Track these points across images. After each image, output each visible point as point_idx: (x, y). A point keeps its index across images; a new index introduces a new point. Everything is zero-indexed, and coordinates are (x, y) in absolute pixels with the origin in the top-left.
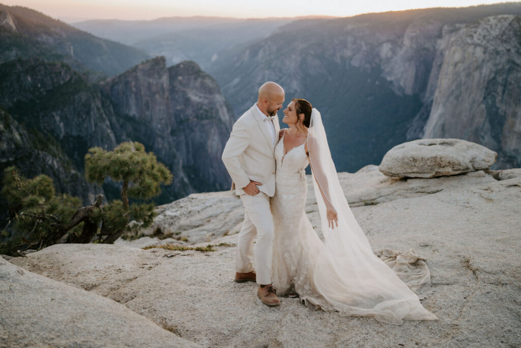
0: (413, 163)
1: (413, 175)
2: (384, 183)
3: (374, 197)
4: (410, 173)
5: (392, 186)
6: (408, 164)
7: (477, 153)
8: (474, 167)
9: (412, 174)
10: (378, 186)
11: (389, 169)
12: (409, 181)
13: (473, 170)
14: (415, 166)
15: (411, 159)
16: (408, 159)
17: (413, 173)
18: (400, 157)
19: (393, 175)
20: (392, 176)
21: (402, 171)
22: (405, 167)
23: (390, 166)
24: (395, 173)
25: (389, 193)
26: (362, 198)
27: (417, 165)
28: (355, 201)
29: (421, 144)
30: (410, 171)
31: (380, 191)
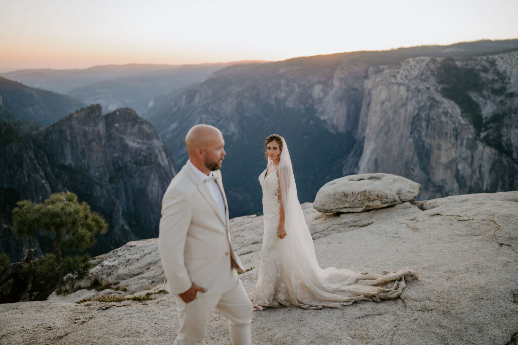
0: (344, 199)
1: (345, 210)
2: (318, 220)
4: (342, 208)
5: (326, 221)
6: (339, 200)
7: (403, 186)
8: (400, 199)
9: (344, 209)
10: (313, 223)
11: (323, 205)
12: (342, 216)
13: (400, 202)
14: (346, 201)
15: (343, 195)
16: (340, 195)
17: (345, 207)
18: (332, 193)
19: (326, 211)
20: (325, 212)
21: (334, 207)
22: (337, 202)
23: (323, 203)
24: (328, 209)
25: (324, 229)
27: (348, 200)
29: (351, 180)
30: (342, 206)
31: (315, 227)
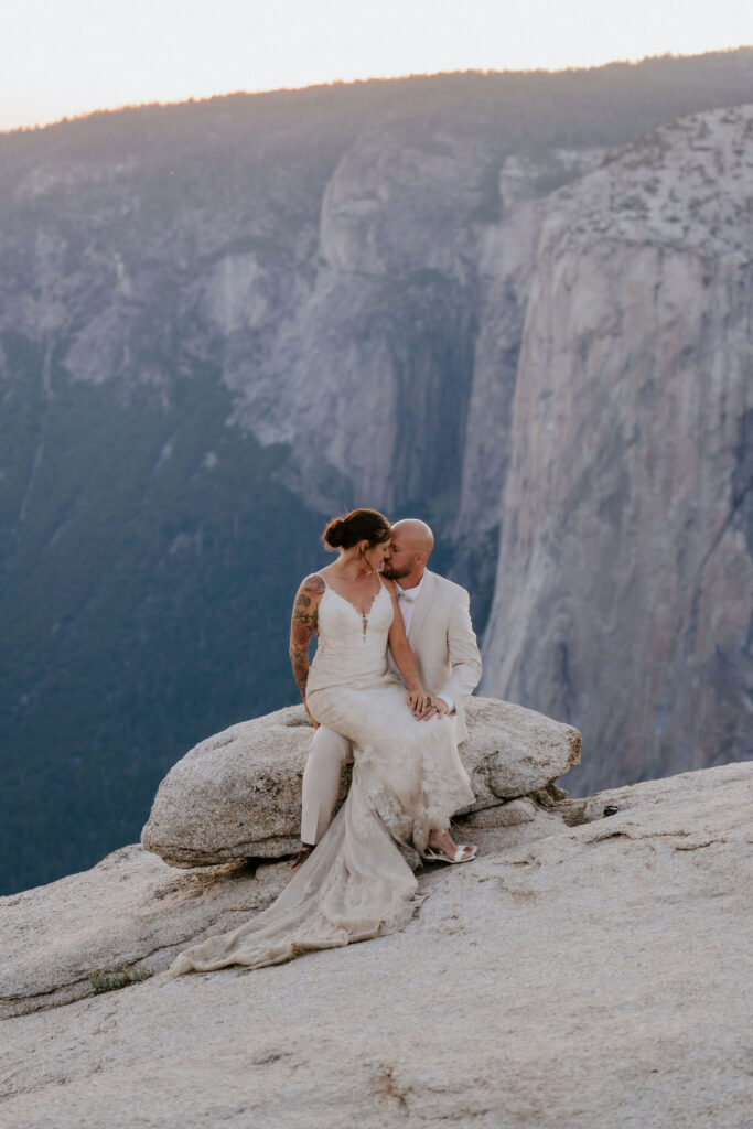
0: (267, 801)
1: (274, 850)
2: (168, 897)
3: (129, 957)
4: (264, 840)
5: (198, 901)
6: (250, 805)
7: (505, 736)
8: (493, 791)
9: (272, 844)
10: (146, 911)
11: (182, 834)
12: (261, 873)
13: (492, 801)
14: (276, 810)
15: (260, 784)
16: (249, 784)
17: (274, 837)
18: (218, 780)
19: (198, 859)
20: (194, 864)
21: (222, 834)
22: (242, 819)
23: (182, 822)
24: (205, 847)
25: (190, 932)
26: (86, 966)
27: (283, 807)
28: (58, 982)
29: (297, 723)
30: (259, 832)
31: (154, 926)
